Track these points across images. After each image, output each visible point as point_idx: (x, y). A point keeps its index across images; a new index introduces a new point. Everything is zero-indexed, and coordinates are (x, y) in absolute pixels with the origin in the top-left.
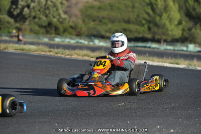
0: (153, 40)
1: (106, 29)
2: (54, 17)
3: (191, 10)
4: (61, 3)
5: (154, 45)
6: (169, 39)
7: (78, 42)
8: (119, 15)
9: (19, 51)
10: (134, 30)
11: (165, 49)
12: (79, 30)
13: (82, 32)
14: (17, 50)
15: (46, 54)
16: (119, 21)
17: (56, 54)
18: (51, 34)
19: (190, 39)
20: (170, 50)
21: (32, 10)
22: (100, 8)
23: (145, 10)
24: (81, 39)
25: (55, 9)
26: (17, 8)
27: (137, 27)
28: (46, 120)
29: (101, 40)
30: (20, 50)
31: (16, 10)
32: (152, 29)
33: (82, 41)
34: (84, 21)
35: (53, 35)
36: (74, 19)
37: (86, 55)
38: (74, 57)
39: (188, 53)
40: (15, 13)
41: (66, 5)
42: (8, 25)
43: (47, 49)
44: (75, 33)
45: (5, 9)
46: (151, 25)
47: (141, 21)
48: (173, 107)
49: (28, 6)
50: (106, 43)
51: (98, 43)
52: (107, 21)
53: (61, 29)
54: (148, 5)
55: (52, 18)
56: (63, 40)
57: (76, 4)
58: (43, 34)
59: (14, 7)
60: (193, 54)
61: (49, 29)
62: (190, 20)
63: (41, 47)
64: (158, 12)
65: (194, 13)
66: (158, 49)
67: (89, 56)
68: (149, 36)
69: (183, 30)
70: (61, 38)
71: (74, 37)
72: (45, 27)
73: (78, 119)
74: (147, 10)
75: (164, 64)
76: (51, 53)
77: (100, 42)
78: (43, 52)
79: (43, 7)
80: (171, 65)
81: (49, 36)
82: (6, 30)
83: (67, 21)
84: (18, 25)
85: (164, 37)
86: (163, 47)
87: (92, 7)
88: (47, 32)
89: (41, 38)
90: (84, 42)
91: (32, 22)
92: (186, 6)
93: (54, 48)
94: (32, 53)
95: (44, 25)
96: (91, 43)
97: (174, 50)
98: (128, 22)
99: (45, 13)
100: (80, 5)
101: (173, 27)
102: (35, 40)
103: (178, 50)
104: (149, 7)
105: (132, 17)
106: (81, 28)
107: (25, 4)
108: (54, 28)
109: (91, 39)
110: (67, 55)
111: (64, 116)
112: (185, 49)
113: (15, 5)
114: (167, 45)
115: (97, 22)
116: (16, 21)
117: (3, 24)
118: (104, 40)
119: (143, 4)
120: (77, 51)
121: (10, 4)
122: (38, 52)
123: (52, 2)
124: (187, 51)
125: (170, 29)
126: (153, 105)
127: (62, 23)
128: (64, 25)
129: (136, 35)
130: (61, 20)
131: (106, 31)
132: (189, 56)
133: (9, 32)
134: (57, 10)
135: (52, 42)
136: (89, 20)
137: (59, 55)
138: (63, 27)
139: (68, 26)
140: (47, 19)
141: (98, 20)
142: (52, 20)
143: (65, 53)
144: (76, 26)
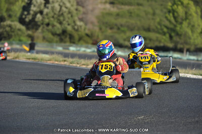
0: (175, 50)
1: (125, 37)
2: (69, 25)
4: (77, 10)
5: (176, 55)
6: (192, 48)
7: (94, 51)
9: (31, 60)
10: (155, 38)
11: (188, 59)
12: (95, 38)
14: (29, 59)
15: (60, 63)
16: (139, 29)
17: (71, 63)
18: (65, 42)
20: (194, 60)
21: (46, 16)
22: (118, 15)
23: (166, 17)
25: (69, 16)
26: (29, 14)
27: (158, 35)
29: (119, 49)
30: (33, 59)
31: (28, 16)
32: (174, 38)
34: (101, 29)
35: (68, 44)
36: (90, 26)
38: (90, 67)
40: (27, 20)
41: (82, 12)
42: (20, 33)
43: (61, 58)
44: (91, 42)
45: (15, 16)
46: (173, 34)
47: (162, 29)
48: (197, 121)
49: (41, 12)
50: (125, 52)
52: (125, 29)
53: (76, 37)
54: (169, 12)
55: (66, 25)
56: (78, 49)
57: (93, 10)
58: (57, 42)
59: (26, 13)
61: (63, 37)
63: (55, 56)
64: (180, 20)
66: (180, 59)
68: (171, 45)
71: (90, 45)
72: (59, 35)
74: (169, 18)
75: (187, 75)
76: (66, 63)
77: (118, 51)
78: (57, 61)
79: (57, 13)
80: (195, 77)
81: (63, 44)
82: (18, 38)
83: (83, 27)
84: (30, 32)
85: (187, 47)
86: (186, 57)
87: (110, 14)
88: (61, 40)
89: (55, 46)
91: (45, 30)
93: (68, 57)
94: (45, 63)
95: (58, 32)
97: (198, 60)
98: (148, 30)
99: (59, 20)
100: (97, 12)
101: (195, 35)
102: (48, 49)
104: (171, 14)
105: (153, 24)
106: (98, 36)
107: (38, 10)
108: (68, 36)
110: (83, 65)
113: (27, 11)
114: (190, 55)
115: (115, 30)
116: (28, 29)
117: (13, 32)
118: (122, 49)
119: (165, 10)
121: (21, 10)
122: (51, 62)
123: (66, 8)
125: (192, 38)
126: (175, 118)
127: (77, 30)
128: (80, 33)
129: (157, 44)
130: (76, 27)
131: (125, 40)
133: (20, 40)
134: (72, 16)
135: (67, 51)
136: (106, 27)
137: (74, 65)
138: (79, 35)
139: (83, 34)
140: (61, 26)
141: (116, 27)
142: (66, 28)
143: (81, 63)
144: (92, 34)
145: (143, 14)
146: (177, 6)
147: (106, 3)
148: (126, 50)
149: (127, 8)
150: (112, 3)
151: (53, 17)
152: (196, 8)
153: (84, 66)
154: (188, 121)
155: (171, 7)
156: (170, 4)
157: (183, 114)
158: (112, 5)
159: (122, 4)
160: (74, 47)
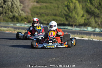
0: (69, 25)
1: (44, 19)
2: (16, 13)
3: (89, 9)
4: (20, 5)
5: (69, 28)
6: (77, 24)
7: (29, 26)
8: (51, 12)
10: (59, 19)
11: (75, 30)
12: (29, 20)
13: (31, 21)
15: (12, 32)
16: (51, 15)
18: (14, 22)
19: (88, 24)
20: (78, 30)
22: (40, 8)
23: (64, 9)
27: (60, 18)
28: (14, 67)
32: (68, 19)
34: (32, 15)
35: (16, 22)
36: (27, 14)
39: (87, 32)
43: (13, 30)
44: (27, 21)
46: (67, 17)
47: (62, 15)
48: (82, 60)
52: (44, 15)
53: (20, 19)
54: (66, 6)
56: (21, 25)
57: (28, 6)
58: (10, 22)
60: (90, 32)
61: (13, 19)
62: (88, 15)
63: (10, 28)
64: (71, 10)
65: (90, 11)
66: (71, 29)
68: (67, 23)
69: (85, 19)
72: (11, 18)
76: (15, 32)
78: (11, 31)
79: (10, 7)
80: (79, 38)
83: (23, 14)
85: (75, 24)
86: (74, 29)
87: (36, 8)
88: (12, 21)
89: (9, 24)
92: (86, 7)
93: (17, 29)
94: (5, 32)
97: (80, 30)
98: (55, 15)
99: (11, 11)
100: (30, 7)
101: (79, 18)
102: (6, 25)
103: (82, 30)
104: (66, 7)
105: (58, 13)
106: (31, 19)
108: (16, 19)
112: (86, 29)
114: (76, 28)
115: (39, 16)
119: (64, 6)
122: (8, 31)
124: (87, 31)
125: (78, 19)
126: (70, 59)
128: (22, 17)
129: (60, 22)
130: (20, 14)
131: (44, 20)
132: (89, 34)
134: (18, 9)
135: (15, 26)
136: (35, 14)
138: (21, 18)
139: (23, 18)
140: (13, 14)
141: (39, 14)
142: (15, 14)
144: (28, 18)
145: (53, 7)
146: (70, 4)
147: (34, 2)
149: (45, 4)
150: (37, 2)
151: (8, 9)
152: (79, 4)
154: (77, 60)
155: (67, 4)
156: (66, 2)
158: (37, 3)
159: (43, 2)
160: (19, 24)
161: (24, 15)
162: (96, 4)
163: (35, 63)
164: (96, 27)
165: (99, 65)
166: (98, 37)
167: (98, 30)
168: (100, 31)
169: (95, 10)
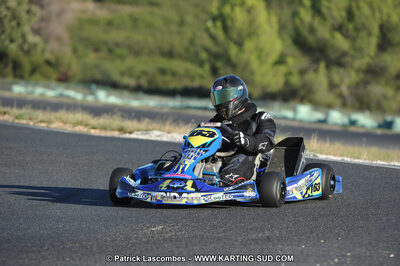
1: (123, 67)
2: (12, 41)
3: (305, 33)
4: (28, 12)
6: (257, 93)
7: (61, 95)
10: (182, 72)
12: (64, 69)
13: (70, 73)
16: (151, 53)
17: (17, 118)
18: (4, 76)
19: (302, 93)
22: (110, 24)
23: (207, 30)
24: (68, 88)
25: (14, 23)
29: (112, 91)
32: (221, 71)
33: (71, 93)
34: (75, 51)
35: (9, 79)
36: (53, 45)
37: (80, 123)
38: (56, 126)
39: (295, 124)
41: (38, 17)
44: (54, 75)
46: (219, 64)
47: (197, 54)
48: (268, 238)
50: (121, 97)
51: (103, 97)
52: (123, 51)
53: (27, 67)
54: (214, 19)
55: (7, 43)
56: (30, 89)
60: (308, 126)
64: (234, 36)
65: (311, 39)
67: (87, 125)
69: (289, 74)
70: (27, 86)
71: (53, 83)
73: (64, 259)
74: (213, 30)
76: (6, 117)
77: (109, 95)
83: (40, 46)
87: (94, 22)
90: (75, 95)
92: (294, 22)
93: (12, 106)
96: (90, 98)
98: (170, 54)
100: (70, 17)
105: (179, 43)
106: (69, 67)
108: (10, 65)
109: (90, 89)
110: (41, 121)
111: (33, 252)
112: (289, 114)
115: (103, 54)
118: (117, 92)
119: (204, 16)
120: (62, 114)
124: (294, 119)
125: (259, 73)
127: (28, 53)
128: (34, 59)
129: (186, 83)
130: (26, 47)
131: (123, 74)
134: (19, 24)
135: (6, 94)
136: (86, 47)
137: (24, 122)
138: (31, 62)
139: (41, 62)
141: (105, 48)
142: (7, 47)
143: (36, 118)
144: (57, 61)
146: (233, 7)
148: (126, 93)
152: (269, 14)
153: (43, 125)
154: (250, 237)
155: (219, 9)
156: (215, 4)
157: (240, 222)
158: (98, 4)
160: (22, 85)
161: (43, 51)
162: (335, 13)
163: (84, 243)
164: (330, 107)
165: (337, 257)
166: (338, 146)
167: (336, 117)
168: (345, 120)
169: (333, 37)
